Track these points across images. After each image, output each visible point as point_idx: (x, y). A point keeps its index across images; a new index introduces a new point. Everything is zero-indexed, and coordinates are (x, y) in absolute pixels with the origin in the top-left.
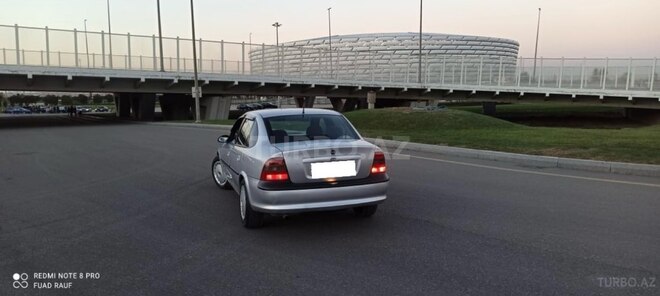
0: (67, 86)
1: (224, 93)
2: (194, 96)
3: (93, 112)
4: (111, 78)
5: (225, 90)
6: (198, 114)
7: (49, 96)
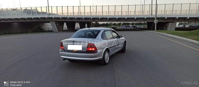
0: (135, 20)
1: (173, 21)
2: (155, 22)
3: (142, 27)
4: (146, 18)
5: (174, 20)
6: (156, 28)
7: (137, 23)
